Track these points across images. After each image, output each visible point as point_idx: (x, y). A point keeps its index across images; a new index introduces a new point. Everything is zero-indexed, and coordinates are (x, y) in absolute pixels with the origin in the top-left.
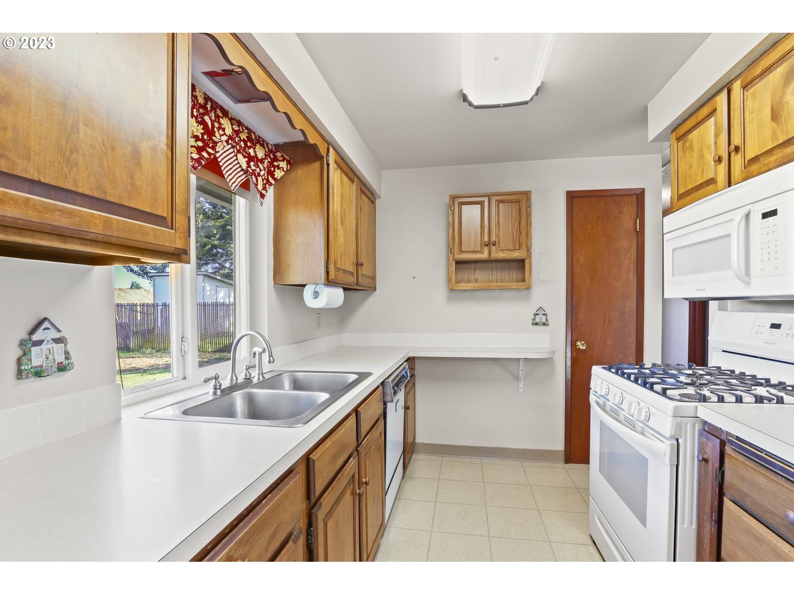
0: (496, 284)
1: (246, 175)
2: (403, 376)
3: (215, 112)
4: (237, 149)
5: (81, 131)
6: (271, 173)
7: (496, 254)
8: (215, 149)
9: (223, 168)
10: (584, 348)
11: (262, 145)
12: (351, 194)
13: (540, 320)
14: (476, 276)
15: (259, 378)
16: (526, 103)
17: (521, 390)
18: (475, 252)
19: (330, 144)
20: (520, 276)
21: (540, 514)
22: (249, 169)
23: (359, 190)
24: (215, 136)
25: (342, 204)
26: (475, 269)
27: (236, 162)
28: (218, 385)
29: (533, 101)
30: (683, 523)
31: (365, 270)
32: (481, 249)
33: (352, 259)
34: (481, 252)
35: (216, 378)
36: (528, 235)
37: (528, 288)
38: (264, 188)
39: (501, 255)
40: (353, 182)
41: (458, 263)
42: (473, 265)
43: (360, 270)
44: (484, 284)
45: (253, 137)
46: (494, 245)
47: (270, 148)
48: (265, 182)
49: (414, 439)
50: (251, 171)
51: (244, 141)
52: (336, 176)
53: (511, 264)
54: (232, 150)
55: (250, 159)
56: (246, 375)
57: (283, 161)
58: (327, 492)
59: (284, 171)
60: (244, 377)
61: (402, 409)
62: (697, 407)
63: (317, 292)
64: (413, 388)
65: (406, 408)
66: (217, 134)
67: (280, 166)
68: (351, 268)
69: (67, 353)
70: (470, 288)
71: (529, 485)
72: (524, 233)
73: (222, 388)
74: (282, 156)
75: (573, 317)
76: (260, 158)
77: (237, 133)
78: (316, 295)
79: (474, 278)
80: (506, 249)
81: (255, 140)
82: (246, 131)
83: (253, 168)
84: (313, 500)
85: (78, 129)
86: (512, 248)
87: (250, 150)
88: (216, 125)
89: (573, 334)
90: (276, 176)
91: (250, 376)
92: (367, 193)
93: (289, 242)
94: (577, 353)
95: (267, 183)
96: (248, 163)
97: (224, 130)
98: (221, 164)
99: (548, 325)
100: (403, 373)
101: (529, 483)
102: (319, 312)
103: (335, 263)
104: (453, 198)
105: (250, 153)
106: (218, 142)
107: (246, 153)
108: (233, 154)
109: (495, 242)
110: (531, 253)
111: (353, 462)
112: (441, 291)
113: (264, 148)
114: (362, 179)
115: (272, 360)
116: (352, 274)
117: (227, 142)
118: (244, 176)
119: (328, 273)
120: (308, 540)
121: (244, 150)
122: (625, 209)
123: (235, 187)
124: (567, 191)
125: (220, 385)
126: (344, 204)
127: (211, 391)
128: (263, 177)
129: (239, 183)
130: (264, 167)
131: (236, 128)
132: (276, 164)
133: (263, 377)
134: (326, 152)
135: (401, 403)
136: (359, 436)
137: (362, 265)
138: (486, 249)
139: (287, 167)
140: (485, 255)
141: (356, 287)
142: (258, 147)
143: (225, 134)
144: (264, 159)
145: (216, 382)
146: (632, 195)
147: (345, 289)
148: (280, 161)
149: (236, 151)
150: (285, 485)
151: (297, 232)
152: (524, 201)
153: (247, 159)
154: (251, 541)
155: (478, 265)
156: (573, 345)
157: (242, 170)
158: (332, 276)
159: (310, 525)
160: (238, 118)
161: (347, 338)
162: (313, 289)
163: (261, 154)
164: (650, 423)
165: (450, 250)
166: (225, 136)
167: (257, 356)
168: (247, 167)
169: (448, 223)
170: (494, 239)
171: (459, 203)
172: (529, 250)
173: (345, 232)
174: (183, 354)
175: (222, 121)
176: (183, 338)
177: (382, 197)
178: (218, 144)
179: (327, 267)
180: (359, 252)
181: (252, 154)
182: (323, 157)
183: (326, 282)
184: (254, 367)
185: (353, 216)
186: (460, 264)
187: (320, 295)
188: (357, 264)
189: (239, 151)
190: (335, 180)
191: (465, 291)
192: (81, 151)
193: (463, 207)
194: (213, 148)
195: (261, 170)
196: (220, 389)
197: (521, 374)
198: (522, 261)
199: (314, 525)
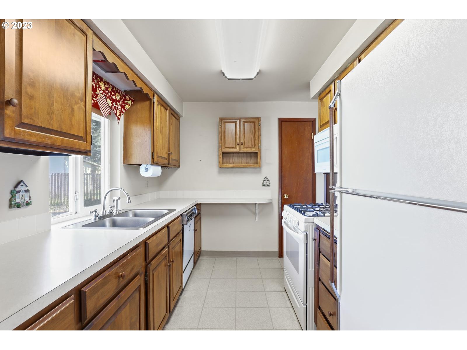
0: (243, 165)
1: (111, 109)
2: (193, 213)
3: (97, 80)
4: (107, 97)
5: (55, 105)
6: (123, 107)
7: (243, 149)
8: (97, 98)
9: (100, 107)
10: (287, 198)
11: (119, 93)
12: (166, 116)
13: (266, 184)
14: (233, 161)
15: (116, 213)
16: (252, 79)
17: (257, 220)
18: (232, 148)
19: (155, 92)
20: (255, 161)
21: (262, 280)
22: (113, 106)
23: (170, 114)
24: (97, 92)
25: (161, 123)
26: (233, 157)
27: (106, 103)
28: (97, 215)
29: (256, 78)
30: (310, 268)
31: (173, 157)
32: (235, 146)
33: (166, 150)
34: (235, 148)
35: (96, 212)
36: (259, 140)
37: (260, 167)
38: (120, 115)
39: (246, 150)
40: (167, 110)
41: (224, 153)
42: (232, 155)
43: (170, 156)
44: (237, 165)
45: (115, 90)
46: (242, 144)
47: (123, 94)
48: (120, 112)
49: (201, 248)
50: (114, 107)
51: (110, 92)
52: (158, 109)
53: (251, 154)
54: (104, 97)
55: (113, 101)
56: (110, 211)
57: (130, 100)
58: (154, 260)
59: (130, 105)
60: (109, 212)
61: (193, 231)
62: (313, 218)
63: (147, 168)
64: (200, 221)
65: (195, 230)
66: (98, 91)
67: (128, 103)
68: (165, 156)
69: (30, 197)
70: (230, 167)
71: (259, 268)
72: (257, 139)
73: (99, 216)
74: (129, 98)
75: (282, 182)
76: (118, 100)
77: (107, 88)
78: (147, 170)
79: (232, 161)
80: (248, 146)
81: (116, 91)
82: (111, 87)
83: (115, 105)
84: (148, 261)
85: (54, 104)
86: (251, 147)
87: (113, 97)
88: (97, 86)
89: (282, 191)
90: (126, 108)
91: (112, 211)
92: (175, 115)
93: (132, 142)
94: (284, 200)
95: (121, 112)
96: (112, 103)
97: (101, 88)
98: (99, 105)
99: (270, 186)
100: (194, 211)
101: (259, 267)
102: (147, 179)
103: (157, 154)
104: (221, 119)
105: (113, 98)
106: (98, 94)
107: (111, 98)
108: (105, 99)
109: (243, 143)
110: (260, 149)
111: (166, 250)
112: (215, 168)
113: (120, 94)
114: (172, 108)
115: (130, 201)
116: (166, 159)
117: (102, 94)
118: (110, 110)
119: (153, 158)
120: (145, 279)
121: (110, 97)
122: (307, 128)
123: (106, 116)
124: (279, 118)
125: (98, 215)
126: (162, 122)
127: (93, 218)
128: (119, 109)
129: (107, 113)
130: (120, 104)
131: (107, 86)
132: (126, 102)
133: (119, 212)
134: (153, 96)
135: (192, 227)
136: (169, 238)
137: (171, 154)
138: (238, 147)
139: (132, 103)
140: (237, 150)
141: (168, 166)
142: (117, 94)
143: (101, 90)
144: (120, 100)
145: (96, 213)
146: (310, 121)
147: (162, 167)
148: (128, 100)
149: (106, 98)
150: (137, 250)
151: (136, 137)
152: (257, 122)
153: (111, 101)
154: (124, 268)
155: (234, 154)
156: (282, 196)
157: (109, 107)
158: (155, 160)
159: (146, 272)
160: (108, 81)
161: (163, 194)
162: (145, 167)
163: (118, 98)
164: (299, 227)
165: (220, 147)
166: (101, 91)
167: (115, 201)
168: (112, 105)
169: (219, 132)
170: (242, 141)
171: (224, 122)
172: (259, 148)
173: (163, 137)
174: (76, 200)
175: (100, 83)
176: (75, 192)
177: (183, 116)
178: (98, 95)
179: (153, 156)
180: (170, 146)
181: (114, 98)
182: (151, 99)
183: (152, 163)
184: (114, 207)
185: (167, 128)
186: (225, 154)
187: (149, 170)
188: (169, 154)
189: (108, 98)
190: (157, 110)
191: (228, 168)
192: (54, 113)
193: (226, 124)
194: (96, 98)
195: (118, 106)
196: (98, 217)
197: (257, 212)
198: (257, 153)
199: (148, 272)
